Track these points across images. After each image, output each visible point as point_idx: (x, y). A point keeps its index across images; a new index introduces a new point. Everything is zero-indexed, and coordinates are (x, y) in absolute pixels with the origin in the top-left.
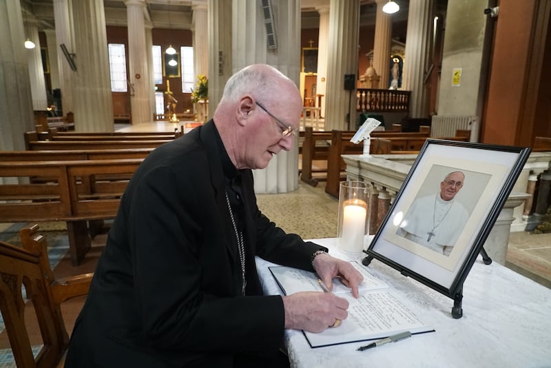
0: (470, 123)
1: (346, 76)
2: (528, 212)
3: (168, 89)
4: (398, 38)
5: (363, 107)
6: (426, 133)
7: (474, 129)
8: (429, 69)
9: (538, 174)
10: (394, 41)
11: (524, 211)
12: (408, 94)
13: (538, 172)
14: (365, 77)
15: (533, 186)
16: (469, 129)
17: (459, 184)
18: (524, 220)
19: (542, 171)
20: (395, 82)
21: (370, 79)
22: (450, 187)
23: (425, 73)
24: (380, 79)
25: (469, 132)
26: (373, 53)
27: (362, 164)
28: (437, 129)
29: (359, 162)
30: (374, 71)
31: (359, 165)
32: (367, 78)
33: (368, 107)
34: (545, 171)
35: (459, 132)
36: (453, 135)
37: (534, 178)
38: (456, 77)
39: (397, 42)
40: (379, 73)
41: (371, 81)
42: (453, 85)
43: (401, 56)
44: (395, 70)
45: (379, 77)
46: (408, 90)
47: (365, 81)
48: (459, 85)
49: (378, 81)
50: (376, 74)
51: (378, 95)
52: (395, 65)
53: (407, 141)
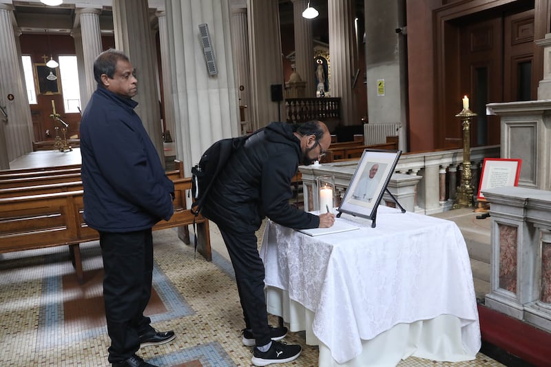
0: (397, 130)
1: (272, 87)
2: (443, 198)
3: (54, 110)
4: (319, 38)
5: (293, 117)
6: (360, 141)
7: (401, 134)
8: (355, 75)
9: (446, 167)
10: (316, 41)
11: (440, 198)
12: (337, 101)
13: (446, 166)
14: (290, 84)
15: (444, 178)
16: (396, 135)
17: (376, 170)
18: (441, 205)
19: (448, 165)
20: (321, 85)
21: (295, 85)
22: (373, 172)
23: (352, 78)
24: (306, 85)
25: (397, 137)
26: (294, 55)
27: (315, 172)
28: (370, 136)
29: (313, 170)
30: (299, 77)
31: (314, 173)
32: (291, 84)
33: (298, 117)
34: (451, 165)
35: (388, 138)
36: (384, 141)
37: (443, 171)
38: (380, 87)
39: (319, 42)
40: (304, 79)
41: (296, 87)
42: (378, 95)
43: (324, 57)
44: (320, 73)
45: (305, 83)
46: (337, 96)
47: (290, 88)
48: (383, 95)
49: (304, 87)
50: (301, 80)
51: (307, 103)
52: (320, 67)
53: (344, 150)
